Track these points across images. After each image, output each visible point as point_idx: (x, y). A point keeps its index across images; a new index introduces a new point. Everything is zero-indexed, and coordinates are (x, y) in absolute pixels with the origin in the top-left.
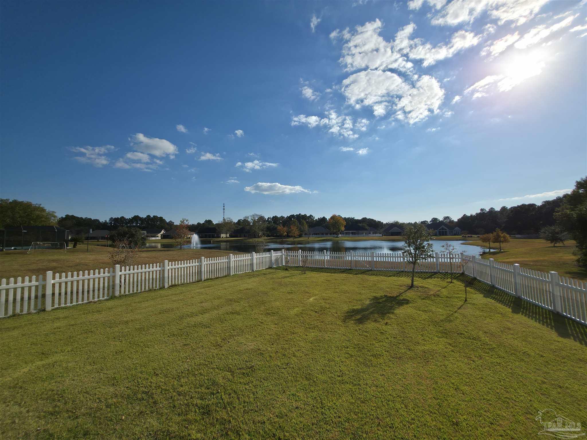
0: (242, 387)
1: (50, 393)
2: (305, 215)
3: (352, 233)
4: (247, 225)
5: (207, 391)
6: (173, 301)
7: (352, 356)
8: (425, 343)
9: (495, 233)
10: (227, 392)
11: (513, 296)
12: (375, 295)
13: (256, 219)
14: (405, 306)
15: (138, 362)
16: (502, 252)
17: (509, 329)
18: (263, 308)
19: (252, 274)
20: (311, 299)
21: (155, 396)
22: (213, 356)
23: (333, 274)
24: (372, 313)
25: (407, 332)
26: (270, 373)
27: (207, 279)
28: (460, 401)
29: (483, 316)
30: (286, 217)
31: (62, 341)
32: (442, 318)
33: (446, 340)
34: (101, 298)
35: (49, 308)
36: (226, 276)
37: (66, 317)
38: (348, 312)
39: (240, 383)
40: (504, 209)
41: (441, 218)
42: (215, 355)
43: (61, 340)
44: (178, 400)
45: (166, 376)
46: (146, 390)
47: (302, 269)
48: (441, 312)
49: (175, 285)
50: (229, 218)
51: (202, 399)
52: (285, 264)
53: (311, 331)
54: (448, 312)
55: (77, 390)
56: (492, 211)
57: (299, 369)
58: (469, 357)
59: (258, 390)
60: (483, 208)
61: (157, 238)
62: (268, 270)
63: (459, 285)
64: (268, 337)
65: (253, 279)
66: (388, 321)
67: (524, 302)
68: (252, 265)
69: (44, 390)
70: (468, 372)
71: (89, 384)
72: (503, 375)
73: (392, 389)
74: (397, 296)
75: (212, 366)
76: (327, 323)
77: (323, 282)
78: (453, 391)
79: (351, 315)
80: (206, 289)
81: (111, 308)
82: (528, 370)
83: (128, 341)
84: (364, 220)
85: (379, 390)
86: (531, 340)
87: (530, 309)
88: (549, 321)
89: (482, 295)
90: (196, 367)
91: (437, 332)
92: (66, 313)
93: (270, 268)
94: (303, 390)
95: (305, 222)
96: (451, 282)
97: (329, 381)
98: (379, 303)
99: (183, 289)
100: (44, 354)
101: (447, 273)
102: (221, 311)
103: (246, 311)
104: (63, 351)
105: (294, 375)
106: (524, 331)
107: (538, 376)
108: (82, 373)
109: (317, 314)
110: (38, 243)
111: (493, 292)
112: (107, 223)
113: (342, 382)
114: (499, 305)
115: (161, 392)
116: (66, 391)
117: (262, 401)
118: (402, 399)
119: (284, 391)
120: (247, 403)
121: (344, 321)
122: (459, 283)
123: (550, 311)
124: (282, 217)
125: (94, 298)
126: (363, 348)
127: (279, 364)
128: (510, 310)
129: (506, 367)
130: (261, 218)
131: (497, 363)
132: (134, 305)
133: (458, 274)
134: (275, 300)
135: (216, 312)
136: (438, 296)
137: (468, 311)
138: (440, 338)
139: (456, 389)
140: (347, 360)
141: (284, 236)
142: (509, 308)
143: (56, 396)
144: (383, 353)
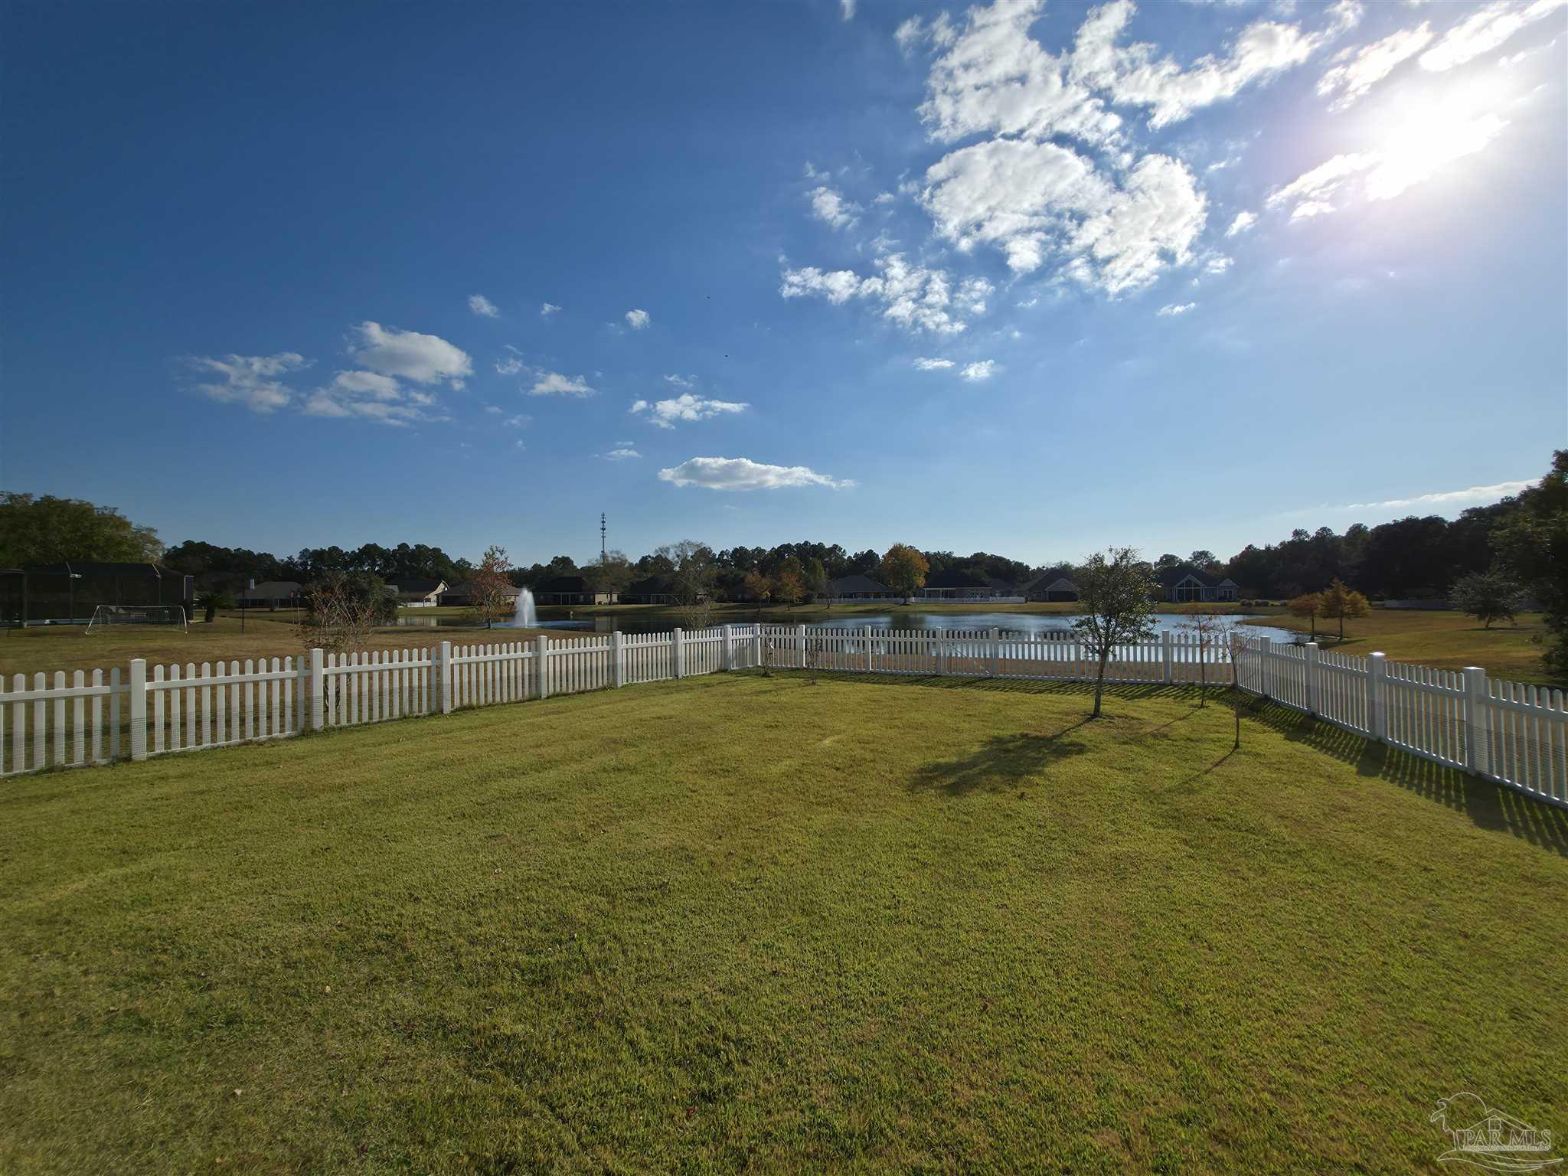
0: (636, 929)
1: (143, 933)
2: (821, 545)
3: (946, 595)
4: (665, 572)
5: (544, 936)
6: (463, 742)
7: (925, 865)
8: (1120, 838)
9: (1328, 593)
10: (597, 937)
11: (1364, 739)
12: (996, 733)
13: (690, 554)
14: (1075, 758)
15: (368, 871)
16: (1346, 643)
17: (1346, 810)
18: (698, 759)
19: (674, 684)
20: (827, 742)
21: (409, 944)
22: (563, 861)
23: (887, 687)
24: (986, 772)
25: (1074, 814)
26: (709, 899)
27: (556, 695)
28: (1199, 962)
29: (1279, 781)
30: (768, 550)
31: (173, 827)
32: (1167, 784)
33: (1175, 832)
34: (276, 734)
35: (140, 752)
36: (604, 689)
37: (183, 776)
38: (922, 770)
39: (631, 919)
40: (1357, 531)
41: (1185, 556)
42: (567, 858)
43: (171, 823)
44: (469, 953)
45: (439, 902)
46: (388, 932)
47: (807, 674)
48: (1166, 771)
49: (471, 708)
50: (617, 552)
51: (530, 953)
52: (762, 662)
53: (821, 809)
54: (1187, 771)
55: (210, 930)
56: (1324, 535)
57: (786, 892)
58: (1232, 871)
59: (675, 935)
60: (1299, 528)
61: (427, 605)
62: (715, 676)
63: (1222, 713)
64: (707, 822)
65: (676, 696)
66: (1027, 791)
67: (1393, 750)
68: (674, 661)
69: (126, 929)
70: (1227, 902)
71: (242, 918)
72: (1320, 909)
73: (1024, 937)
74: (1055, 737)
75: (559, 882)
76: (866, 793)
77: (860, 704)
78: (1182, 942)
79: (929, 778)
80: (551, 717)
81: (303, 758)
82: (1385, 900)
83: (345, 826)
84: (979, 558)
85: (991, 937)
86: (1402, 834)
87: (1405, 768)
88: (1453, 793)
89: (1280, 736)
90: (517, 885)
91: (1153, 814)
92: (184, 766)
93: (723, 671)
94: (793, 935)
95: (818, 563)
96: (1202, 706)
97: (863, 917)
98: (1008, 751)
99: (492, 715)
100: (126, 854)
101: (1193, 684)
102: (588, 765)
103: (654, 765)
104: (176, 846)
105: (771, 903)
106: (1384, 815)
107: (1412, 912)
108: (223, 894)
109: (838, 773)
110: (113, 608)
111: (1310, 730)
112: (295, 565)
113: (897, 921)
114: (1323, 757)
115: (427, 937)
116: (183, 931)
117: (686, 958)
118: (1050, 957)
119: (744, 938)
120: (647, 961)
121: (911, 789)
122: (1224, 709)
123: (1458, 771)
124: (759, 551)
125: (256, 732)
126: (957, 848)
127: (734, 879)
128: (1353, 769)
129: (1329, 893)
130: (703, 553)
131: (1307, 883)
132: (359, 750)
133: (1221, 687)
134: (732, 742)
135: (574, 766)
136: (1166, 736)
137: (1241, 769)
138: (1159, 827)
139: (1191, 938)
140: (912, 875)
141: (764, 601)
142: (1351, 764)
143: (157, 941)
144: (1007, 859)
